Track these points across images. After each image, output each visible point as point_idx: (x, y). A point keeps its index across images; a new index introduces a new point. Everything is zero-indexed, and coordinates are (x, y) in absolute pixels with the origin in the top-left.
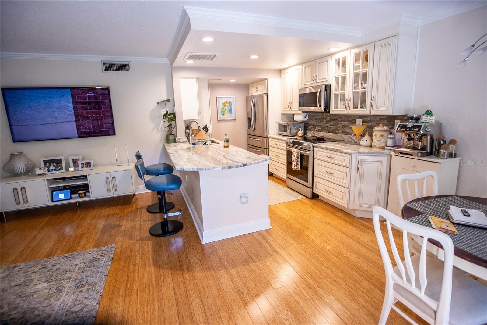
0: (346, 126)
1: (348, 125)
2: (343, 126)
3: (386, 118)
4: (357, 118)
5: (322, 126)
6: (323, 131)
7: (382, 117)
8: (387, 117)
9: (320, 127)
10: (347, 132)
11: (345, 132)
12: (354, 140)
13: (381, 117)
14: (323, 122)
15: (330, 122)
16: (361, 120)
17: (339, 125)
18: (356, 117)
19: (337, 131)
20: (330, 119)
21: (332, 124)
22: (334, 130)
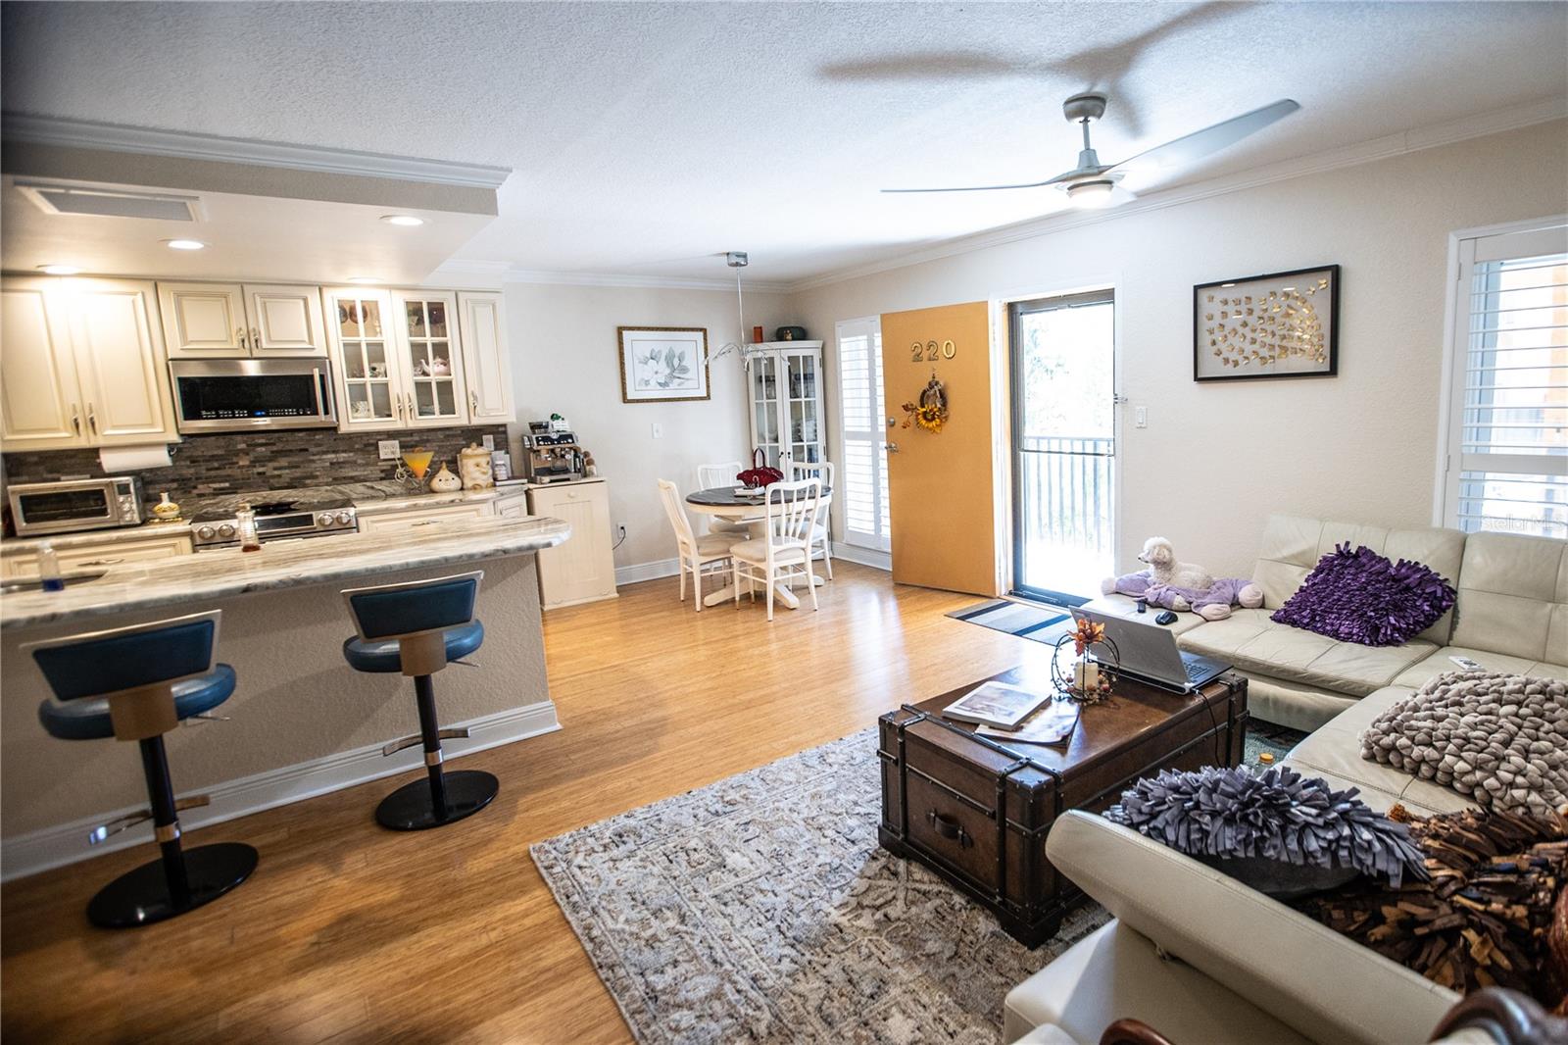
0: (343, 463)
1: (354, 459)
2: (332, 464)
3: (459, 432)
4: (381, 440)
5: (229, 476)
6: (239, 491)
7: (451, 433)
8: (463, 431)
9: (226, 481)
10: (352, 478)
11: (344, 478)
12: (383, 491)
13: (447, 433)
14: (237, 463)
15: (270, 461)
16: (397, 442)
17: (318, 465)
18: (379, 437)
19: (308, 481)
20: (272, 452)
21: (286, 464)
22: (297, 478)
